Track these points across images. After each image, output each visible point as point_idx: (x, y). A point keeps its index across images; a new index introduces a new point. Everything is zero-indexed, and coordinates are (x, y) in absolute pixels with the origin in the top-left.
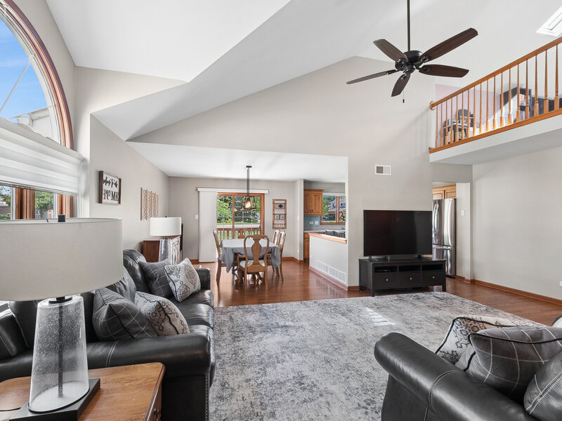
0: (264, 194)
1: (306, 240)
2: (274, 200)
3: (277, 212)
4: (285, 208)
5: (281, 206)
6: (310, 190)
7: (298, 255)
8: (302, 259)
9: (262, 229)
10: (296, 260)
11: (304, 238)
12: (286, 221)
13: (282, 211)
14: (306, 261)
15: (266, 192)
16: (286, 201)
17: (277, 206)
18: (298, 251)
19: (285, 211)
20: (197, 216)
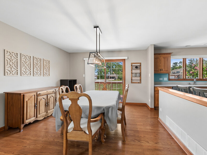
0: (125, 60)
1: (156, 92)
2: (132, 64)
3: (134, 71)
4: (140, 69)
5: (136, 67)
6: (160, 54)
7: (150, 103)
8: (153, 107)
9: (123, 83)
10: (149, 107)
11: (155, 91)
12: (141, 78)
13: (138, 71)
14: (156, 109)
15: (126, 58)
16: (140, 63)
17: (134, 67)
18: (150, 100)
19: (140, 71)
20: (84, 75)
